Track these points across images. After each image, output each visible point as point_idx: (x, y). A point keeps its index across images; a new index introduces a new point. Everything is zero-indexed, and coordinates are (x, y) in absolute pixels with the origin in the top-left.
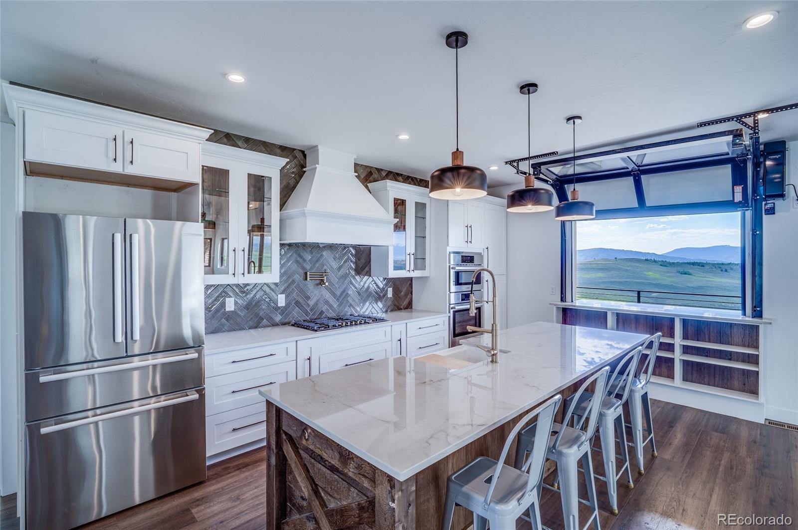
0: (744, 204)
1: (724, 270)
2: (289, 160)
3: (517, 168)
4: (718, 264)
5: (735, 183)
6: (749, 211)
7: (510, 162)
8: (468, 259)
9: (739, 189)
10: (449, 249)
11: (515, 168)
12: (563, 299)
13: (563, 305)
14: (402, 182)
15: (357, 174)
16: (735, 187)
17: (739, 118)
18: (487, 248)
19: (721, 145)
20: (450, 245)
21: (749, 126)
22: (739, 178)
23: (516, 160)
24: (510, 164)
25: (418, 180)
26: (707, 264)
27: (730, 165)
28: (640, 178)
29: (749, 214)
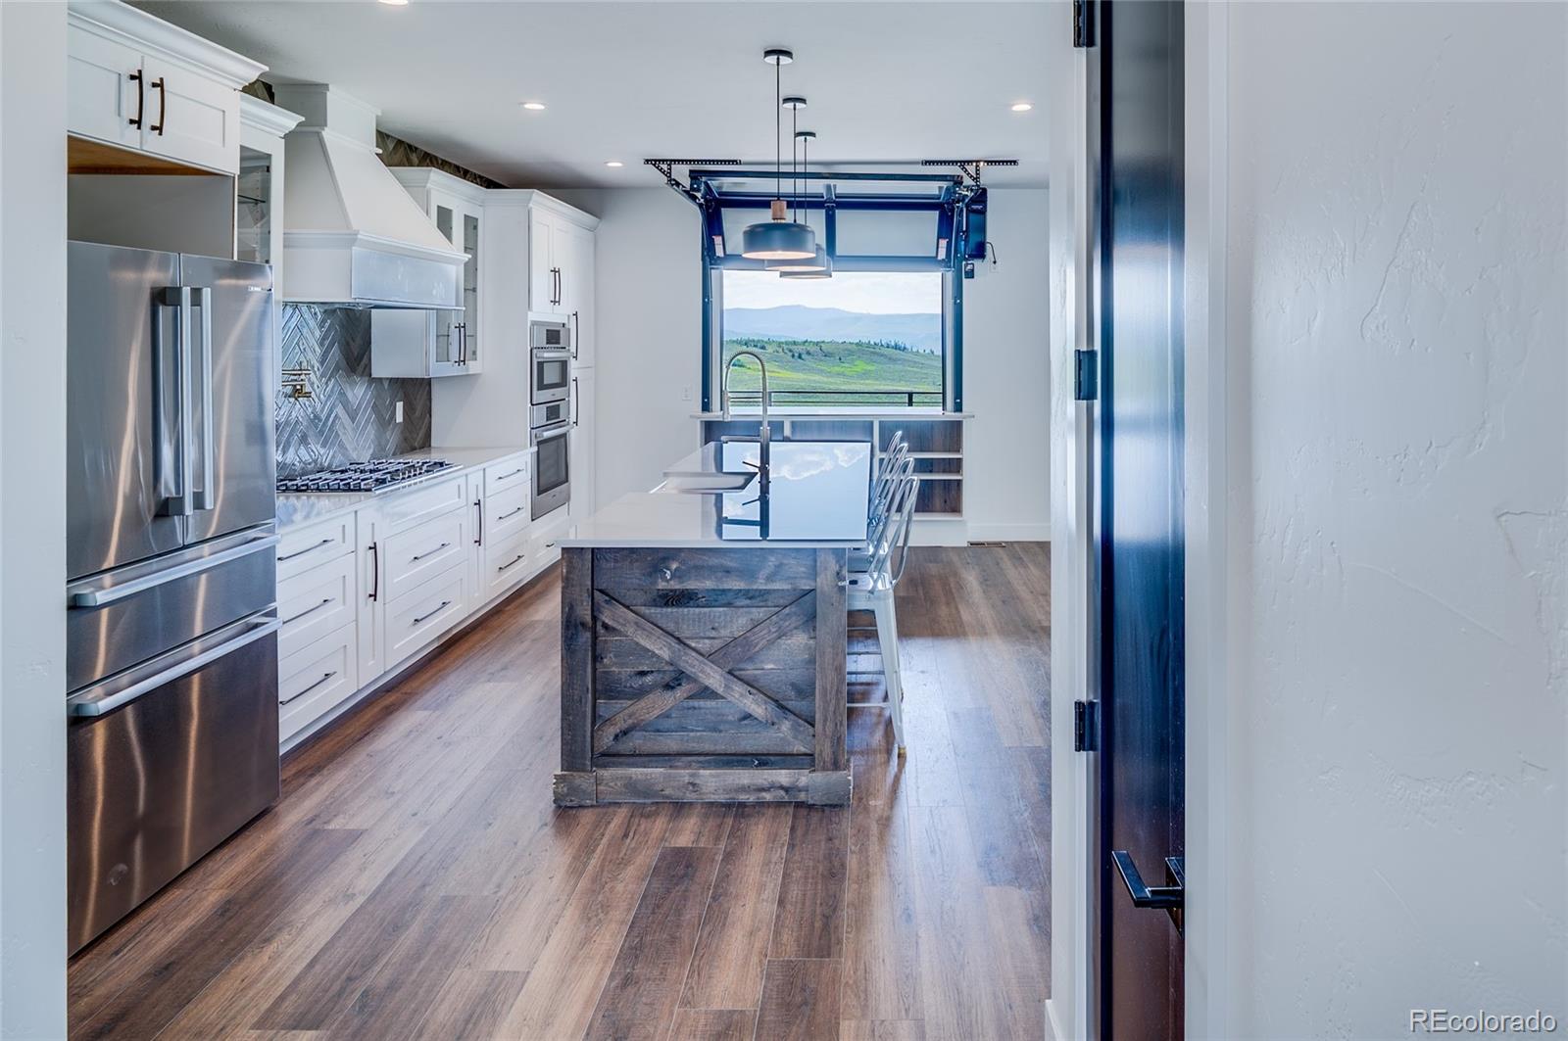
0: (946, 262)
1: (796, 355)
2: (303, 119)
3: (668, 174)
4: (787, 343)
5: (939, 237)
6: (950, 273)
7: (656, 161)
8: (553, 337)
9: (943, 243)
10: (532, 316)
11: (663, 173)
12: (706, 407)
13: (708, 416)
14: (418, 166)
15: (380, 151)
16: (940, 240)
17: (963, 163)
18: (576, 315)
19: (932, 188)
20: (534, 310)
21: (972, 176)
22: (945, 228)
23: (667, 160)
24: (654, 165)
25: (440, 162)
26: (769, 342)
27: (938, 212)
28: (834, 213)
29: (950, 276)
